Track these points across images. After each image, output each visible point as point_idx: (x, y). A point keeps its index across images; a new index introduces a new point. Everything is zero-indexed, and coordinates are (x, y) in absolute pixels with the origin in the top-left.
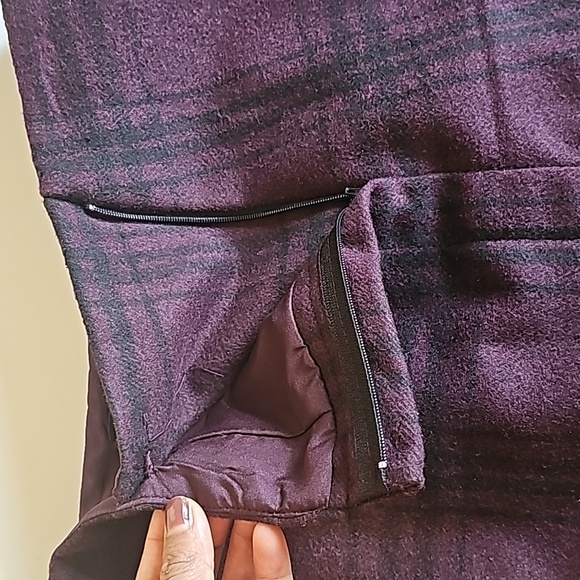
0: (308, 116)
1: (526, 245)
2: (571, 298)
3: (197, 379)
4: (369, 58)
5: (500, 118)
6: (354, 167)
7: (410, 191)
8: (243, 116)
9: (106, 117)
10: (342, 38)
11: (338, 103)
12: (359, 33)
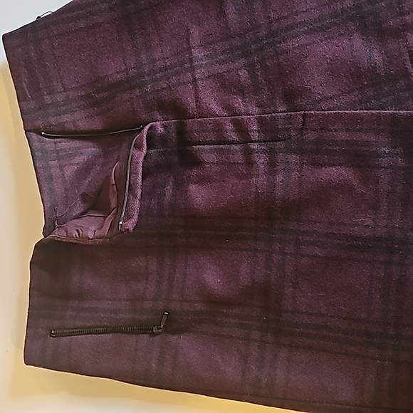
0: (126, 96)
1: (207, 147)
2: (222, 166)
3: (84, 197)
4: (149, 75)
5: (197, 98)
6: (144, 117)
7: (165, 127)
8: (102, 95)
9: (48, 99)
10: (139, 65)
11: (137, 92)
12: (145, 64)
